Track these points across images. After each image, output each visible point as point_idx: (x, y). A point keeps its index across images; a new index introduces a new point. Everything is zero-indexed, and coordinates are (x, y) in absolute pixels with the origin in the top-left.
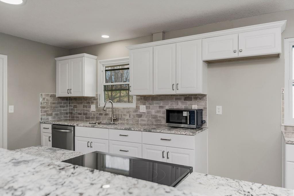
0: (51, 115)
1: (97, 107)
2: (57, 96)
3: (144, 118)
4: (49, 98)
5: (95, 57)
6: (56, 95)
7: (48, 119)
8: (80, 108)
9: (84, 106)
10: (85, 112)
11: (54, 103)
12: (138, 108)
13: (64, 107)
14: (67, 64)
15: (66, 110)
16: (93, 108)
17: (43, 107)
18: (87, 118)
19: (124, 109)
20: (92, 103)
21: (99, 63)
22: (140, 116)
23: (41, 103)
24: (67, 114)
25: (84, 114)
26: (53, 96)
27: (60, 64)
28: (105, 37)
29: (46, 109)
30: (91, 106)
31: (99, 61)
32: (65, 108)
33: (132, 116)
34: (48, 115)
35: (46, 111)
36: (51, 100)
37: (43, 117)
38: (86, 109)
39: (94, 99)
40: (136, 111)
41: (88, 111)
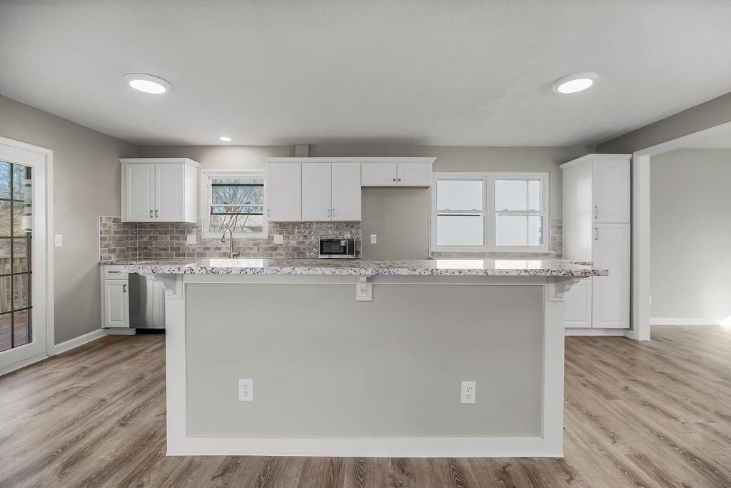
0: (114, 251)
1: (199, 238)
2: (122, 221)
3: (279, 251)
4: (110, 223)
5: (196, 164)
6: (120, 219)
7: (110, 258)
8: (166, 240)
9: (172, 238)
10: (175, 246)
11: (118, 233)
12: (271, 238)
13: (132, 239)
14: (148, 171)
15: (134, 244)
16: (191, 240)
17: (103, 239)
18: (178, 255)
19: (248, 240)
20: (190, 232)
21: (202, 175)
22: (275, 249)
23: (101, 233)
24: (135, 250)
25: (173, 249)
26: (116, 221)
27: (130, 170)
28: (225, 139)
29: (107, 242)
30: (188, 237)
31: (202, 171)
32: (134, 241)
33: (261, 250)
34: (110, 251)
35: (107, 246)
36: (114, 227)
37: (104, 255)
38: (175, 241)
39: (193, 226)
40: (268, 243)
41: (181, 244)
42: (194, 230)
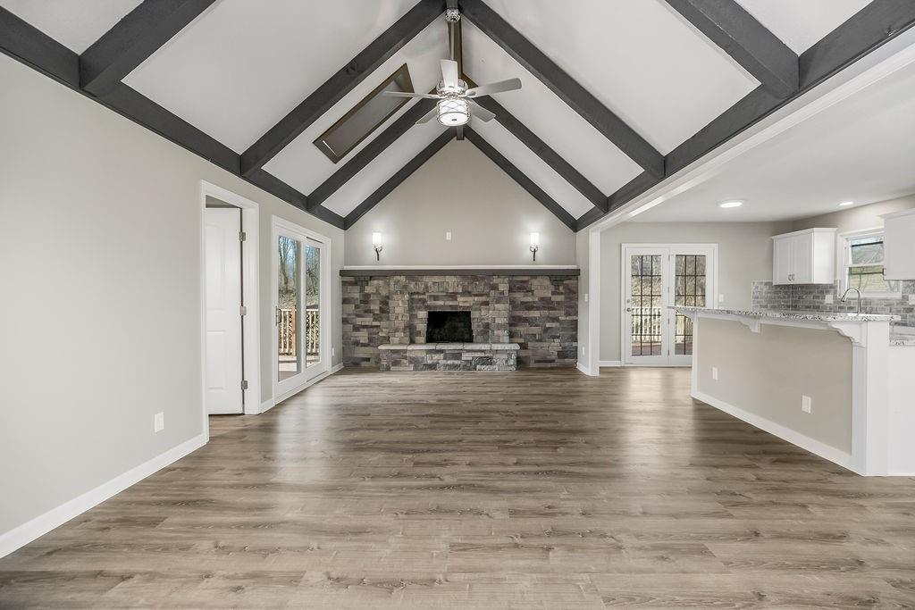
0: (766, 307)
1: (835, 297)
2: (774, 284)
4: (763, 286)
5: (835, 229)
6: (772, 282)
8: (809, 299)
9: (815, 297)
10: (816, 304)
11: (770, 293)
12: (905, 298)
13: (784, 297)
15: (787, 302)
16: (829, 299)
17: (755, 298)
19: (880, 299)
20: (828, 292)
21: (839, 237)
22: (909, 310)
23: (753, 293)
25: (815, 306)
26: (769, 284)
28: (846, 204)
29: (759, 300)
30: (826, 296)
31: (839, 234)
32: (786, 300)
35: (758, 302)
36: (765, 289)
38: (817, 300)
39: (831, 286)
40: (902, 303)
41: (821, 303)
42: (832, 290)
